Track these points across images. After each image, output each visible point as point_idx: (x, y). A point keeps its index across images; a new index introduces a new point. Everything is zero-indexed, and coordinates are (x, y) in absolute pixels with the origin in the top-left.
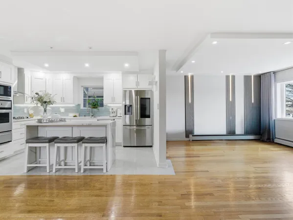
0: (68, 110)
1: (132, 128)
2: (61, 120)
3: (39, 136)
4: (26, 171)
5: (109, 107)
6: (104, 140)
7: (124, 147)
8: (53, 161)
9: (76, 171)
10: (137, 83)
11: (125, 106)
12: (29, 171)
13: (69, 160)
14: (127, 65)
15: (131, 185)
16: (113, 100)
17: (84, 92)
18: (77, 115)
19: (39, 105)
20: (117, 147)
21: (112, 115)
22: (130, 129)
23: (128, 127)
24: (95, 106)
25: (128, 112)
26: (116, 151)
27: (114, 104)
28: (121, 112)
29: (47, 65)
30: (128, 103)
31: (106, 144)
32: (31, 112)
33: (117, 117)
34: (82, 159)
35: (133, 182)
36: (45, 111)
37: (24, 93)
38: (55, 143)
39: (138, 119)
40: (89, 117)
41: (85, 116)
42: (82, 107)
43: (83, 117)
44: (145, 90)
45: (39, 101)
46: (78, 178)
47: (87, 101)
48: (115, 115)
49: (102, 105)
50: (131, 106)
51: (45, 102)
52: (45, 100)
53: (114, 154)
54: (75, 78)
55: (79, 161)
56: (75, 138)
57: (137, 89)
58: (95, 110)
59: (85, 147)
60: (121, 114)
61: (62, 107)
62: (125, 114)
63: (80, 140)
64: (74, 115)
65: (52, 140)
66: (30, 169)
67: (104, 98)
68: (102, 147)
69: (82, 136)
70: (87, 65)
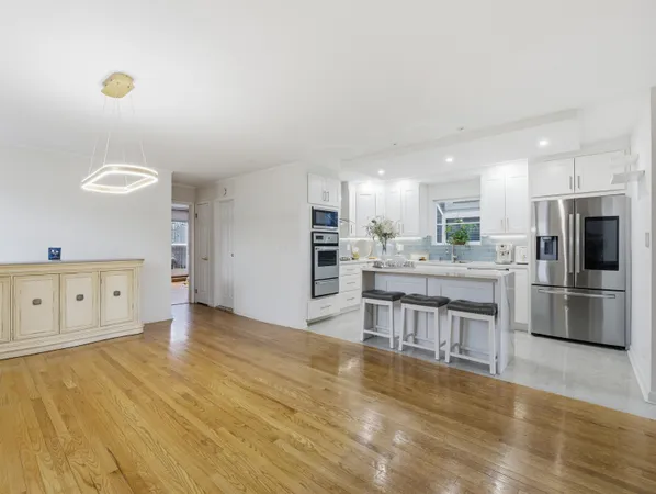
0: (409, 247)
1: (556, 292)
2: (407, 265)
3: (376, 288)
4: (362, 339)
5: (493, 240)
6: (490, 309)
7: (534, 334)
8: (400, 332)
9: (437, 357)
10: (575, 181)
11: (538, 239)
12: (365, 340)
13: (421, 336)
14: (543, 143)
15: (558, 413)
16: (505, 224)
17: (438, 212)
18: (426, 256)
19: (377, 238)
20: (517, 334)
21: (500, 259)
22: (551, 295)
23: (547, 291)
24: (461, 239)
25: (546, 251)
26: (516, 340)
27: (505, 234)
28: (526, 252)
29: (381, 172)
30: (543, 232)
31: (496, 317)
32: (356, 250)
33: (514, 265)
34: (446, 337)
35: (563, 409)
36: (384, 249)
37: (348, 221)
38: (403, 302)
39: (578, 271)
40: (450, 263)
41: (441, 259)
42: (434, 242)
43: (437, 262)
44: (600, 198)
45: (376, 232)
46: (441, 369)
47: (444, 229)
48: (510, 260)
49: (476, 237)
50: (555, 238)
51: (385, 235)
52: (385, 231)
53: (512, 344)
54: (421, 185)
55: (442, 342)
56: (432, 299)
57: (573, 197)
58: (462, 247)
59: (453, 317)
60: (524, 257)
61: (401, 242)
62: (538, 258)
63: (442, 303)
64: (420, 256)
65: (397, 297)
66: (368, 338)
67: (481, 222)
68: (487, 322)
69: (445, 295)
70: (449, 160)
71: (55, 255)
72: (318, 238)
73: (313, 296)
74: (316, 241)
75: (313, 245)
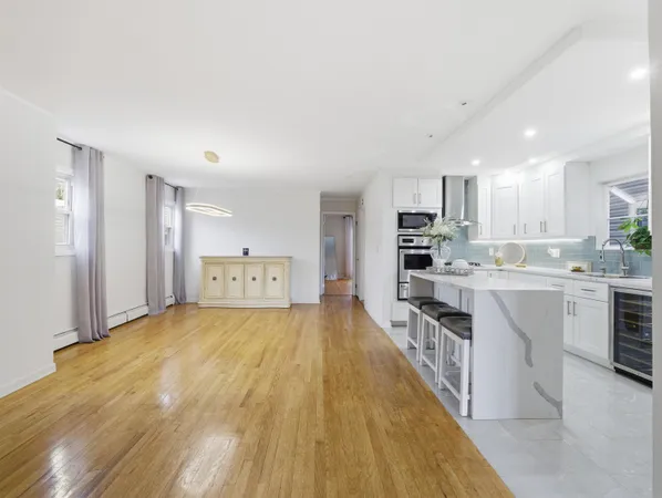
4: (407, 347)
18: (585, 266)
32: (498, 255)
38: (423, 311)
41: (604, 271)
64: (575, 265)
71: (246, 253)
72: (404, 241)
73: (399, 299)
74: (402, 244)
75: (400, 248)
